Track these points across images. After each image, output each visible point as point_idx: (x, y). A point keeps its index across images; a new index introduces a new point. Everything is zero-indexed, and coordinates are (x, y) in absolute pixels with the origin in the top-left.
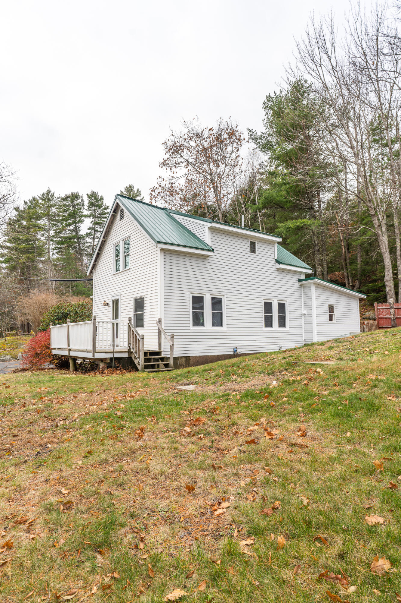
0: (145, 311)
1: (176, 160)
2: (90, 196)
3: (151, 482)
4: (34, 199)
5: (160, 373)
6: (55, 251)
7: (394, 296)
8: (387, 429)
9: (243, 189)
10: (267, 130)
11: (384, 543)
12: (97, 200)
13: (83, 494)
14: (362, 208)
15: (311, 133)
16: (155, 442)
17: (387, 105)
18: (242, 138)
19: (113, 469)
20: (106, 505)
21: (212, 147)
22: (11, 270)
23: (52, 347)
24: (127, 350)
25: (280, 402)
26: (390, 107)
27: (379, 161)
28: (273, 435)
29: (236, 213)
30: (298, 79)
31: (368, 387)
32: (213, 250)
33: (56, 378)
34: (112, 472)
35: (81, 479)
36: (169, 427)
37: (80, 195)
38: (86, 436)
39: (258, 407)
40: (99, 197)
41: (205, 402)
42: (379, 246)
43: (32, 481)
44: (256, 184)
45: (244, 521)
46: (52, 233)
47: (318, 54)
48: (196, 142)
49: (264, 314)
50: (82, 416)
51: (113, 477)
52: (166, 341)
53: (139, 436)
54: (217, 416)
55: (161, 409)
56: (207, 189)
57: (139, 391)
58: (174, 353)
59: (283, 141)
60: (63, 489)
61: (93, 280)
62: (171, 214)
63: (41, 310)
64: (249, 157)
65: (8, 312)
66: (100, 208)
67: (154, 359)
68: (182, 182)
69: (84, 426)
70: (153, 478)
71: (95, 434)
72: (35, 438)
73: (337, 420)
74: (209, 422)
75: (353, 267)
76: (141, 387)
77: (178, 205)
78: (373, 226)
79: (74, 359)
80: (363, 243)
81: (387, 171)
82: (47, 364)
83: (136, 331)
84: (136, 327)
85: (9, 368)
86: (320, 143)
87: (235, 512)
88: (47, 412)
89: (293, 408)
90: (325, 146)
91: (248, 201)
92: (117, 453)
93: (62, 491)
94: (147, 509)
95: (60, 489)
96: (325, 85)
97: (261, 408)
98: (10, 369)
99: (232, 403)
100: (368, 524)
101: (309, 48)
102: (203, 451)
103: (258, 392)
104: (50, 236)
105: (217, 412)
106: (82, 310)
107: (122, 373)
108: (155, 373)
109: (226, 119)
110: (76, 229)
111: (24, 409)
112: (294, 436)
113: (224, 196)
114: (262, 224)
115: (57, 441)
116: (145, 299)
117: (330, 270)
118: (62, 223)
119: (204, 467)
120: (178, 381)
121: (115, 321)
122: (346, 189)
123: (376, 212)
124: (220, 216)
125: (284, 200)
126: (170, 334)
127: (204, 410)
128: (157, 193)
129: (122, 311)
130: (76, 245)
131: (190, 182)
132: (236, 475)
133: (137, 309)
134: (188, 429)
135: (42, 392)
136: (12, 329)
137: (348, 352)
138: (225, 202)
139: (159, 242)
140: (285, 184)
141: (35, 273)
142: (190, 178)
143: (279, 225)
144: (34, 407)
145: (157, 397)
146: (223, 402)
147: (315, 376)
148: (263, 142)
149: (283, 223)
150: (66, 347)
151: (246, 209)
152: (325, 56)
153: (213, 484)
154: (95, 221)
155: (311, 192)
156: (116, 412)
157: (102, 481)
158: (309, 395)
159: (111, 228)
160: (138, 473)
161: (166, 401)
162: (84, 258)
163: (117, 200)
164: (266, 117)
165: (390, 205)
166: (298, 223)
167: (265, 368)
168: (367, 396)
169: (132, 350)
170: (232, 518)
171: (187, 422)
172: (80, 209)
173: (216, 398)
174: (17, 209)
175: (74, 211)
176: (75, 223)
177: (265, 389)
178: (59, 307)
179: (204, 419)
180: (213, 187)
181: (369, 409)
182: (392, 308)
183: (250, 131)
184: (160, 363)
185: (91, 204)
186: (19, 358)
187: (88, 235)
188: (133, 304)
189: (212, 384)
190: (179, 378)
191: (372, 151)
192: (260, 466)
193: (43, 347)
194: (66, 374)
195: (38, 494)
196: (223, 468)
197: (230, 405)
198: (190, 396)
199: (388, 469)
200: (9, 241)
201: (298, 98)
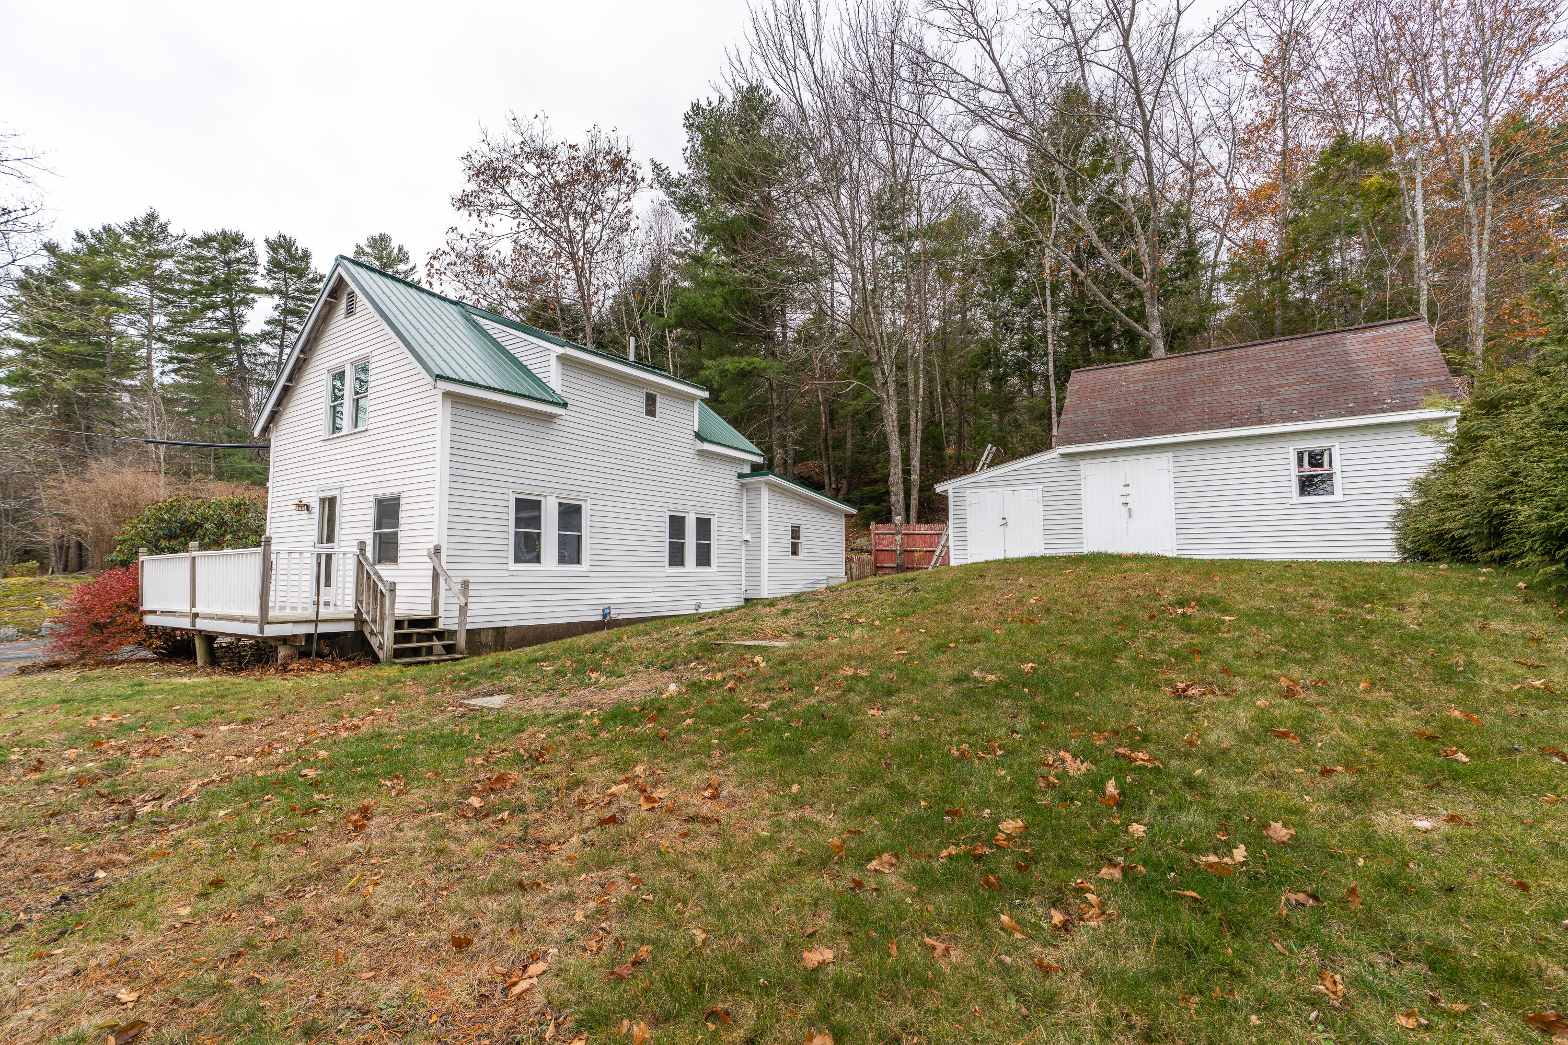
0: (401, 528)
1: (493, 197)
2: (273, 246)
3: (369, 940)
4: (107, 229)
5: (433, 666)
6: (170, 366)
7: (902, 512)
8: (860, 773)
9: (638, 279)
10: (691, 171)
11: (829, 999)
12: (293, 257)
13: (181, 996)
14: (857, 348)
15: (774, 193)
16: (394, 839)
17: (905, 169)
18: (639, 176)
19: (273, 919)
20: (241, 1013)
21: (573, 182)
22: (27, 404)
23: (146, 606)
24: (352, 616)
25: (679, 727)
26: (909, 173)
27: (888, 267)
28: (655, 801)
29: (621, 329)
30: (754, 84)
31: (839, 692)
32: (565, 405)
33: (151, 687)
34: (271, 926)
35: (182, 956)
36: (433, 800)
37: (247, 238)
38: (212, 839)
39: (634, 741)
40: (300, 252)
41: (524, 735)
42: (882, 420)
43: (31, 979)
44: (666, 275)
45: (573, 999)
46: (160, 320)
47: (791, 46)
48: (538, 167)
49: (667, 540)
50: (211, 786)
51: (272, 940)
52: (450, 594)
53: (356, 827)
54: (545, 766)
55: (420, 756)
56: (561, 272)
57: (372, 713)
58: (469, 620)
59: (720, 199)
60: (123, 990)
61: (269, 448)
62: (475, 317)
63: (120, 511)
64: (653, 219)
65: (17, 510)
66: (300, 277)
67: (418, 634)
68: (506, 249)
69: (212, 813)
70: (376, 930)
71: (239, 832)
72: (59, 857)
73: (778, 762)
74: (526, 781)
75: (839, 454)
76: (379, 704)
77: (495, 296)
78: (873, 383)
79: (210, 638)
80: (857, 412)
81: (901, 287)
82: (128, 648)
83: (377, 573)
84: (379, 562)
85: (9, 660)
86: (790, 216)
87: (556, 982)
88: (107, 781)
89: (701, 740)
90: (797, 223)
91: (647, 307)
92: (290, 875)
93: (119, 996)
94: (349, 1008)
95: (113, 993)
96: (800, 105)
97: (638, 742)
98: (10, 664)
99: (581, 735)
100: (805, 967)
101: (775, 31)
102: (504, 850)
103: (637, 709)
104: (154, 327)
105: (547, 757)
106: (238, 518)
107: (338, 667)
108: (420, 667)
109: (606, 131)
110: (234, 320)
111: (37, 776)
112: (696, 800)
113: (598, 289)
114: (673, 357)
115: (126, 859)
116: (402, 501)
117: (800, 458)
118: (191, 302)
119: (501, 888)
120: (470, 687)
121: (324, 549)
122: (832, 311)
123: (880, 358)
124: (588, 330)
125: (719, 315)
126: (460, 580)
127: (519, 755)
128: (444, 264)
129: (344, 526)
130: (232, 357)
131: (523, 250)
132: (570, 898)
133: (384, 520)
134: (475, 801)
135: (102, 726)
136: (26, 555)
137: (814, 621)
138: (600, 304)
139: (439, 377)
140: (722, 284)
141: (105, 416)
142: (523, 243)
143: (707, 362)
144: (72, 769)
145: (413, 728)
146: (563, 733)
147: (750, 671)
148: (681, 192)
149: (715, 359)
150: (186, 608)
151: (643, 323)
152: (802, 54)
153: (516, 926)
154: (285, 304)
155: (769, 306)
156: (304, 772)
157: (239, 955)
158: (734, 711)
159: (323, 332)
160: (339, 921)
161: (433, 737)
162: (254, 390)
163: (340, 270)
164: (689, 145)
165: (903, 349)
166: (744, 363)
167: (658, 655)
168: (836, 710)
169: (365, 616)
170: (546, 997)
171: (477, 785)
172: (246, 272)
173: (549, 724)
174: (51, 248)
175: (227, 275)
176: (228, 303)
177: (652, 702)
178: (172, 508)
179: (515, 775)
180: (575, 269)
181: (836, 736)
182: (898, 533)
183: (656, 166)
184: (435, 642)
185: (276, 265)
186: (43, 633)
187: (265, 336)
188: (372, 511)
189: (544, 691)
190: (474, 679)
191: (878, 246)
192: (621, 872)
193: (118, 607)
194: (182, 675)
195: (43, 1015)
196: (543, 885)
197: (577, 738)
198: (491, 722)
199: (851, 852)
200: (23, 329)
201: (753, 122)
